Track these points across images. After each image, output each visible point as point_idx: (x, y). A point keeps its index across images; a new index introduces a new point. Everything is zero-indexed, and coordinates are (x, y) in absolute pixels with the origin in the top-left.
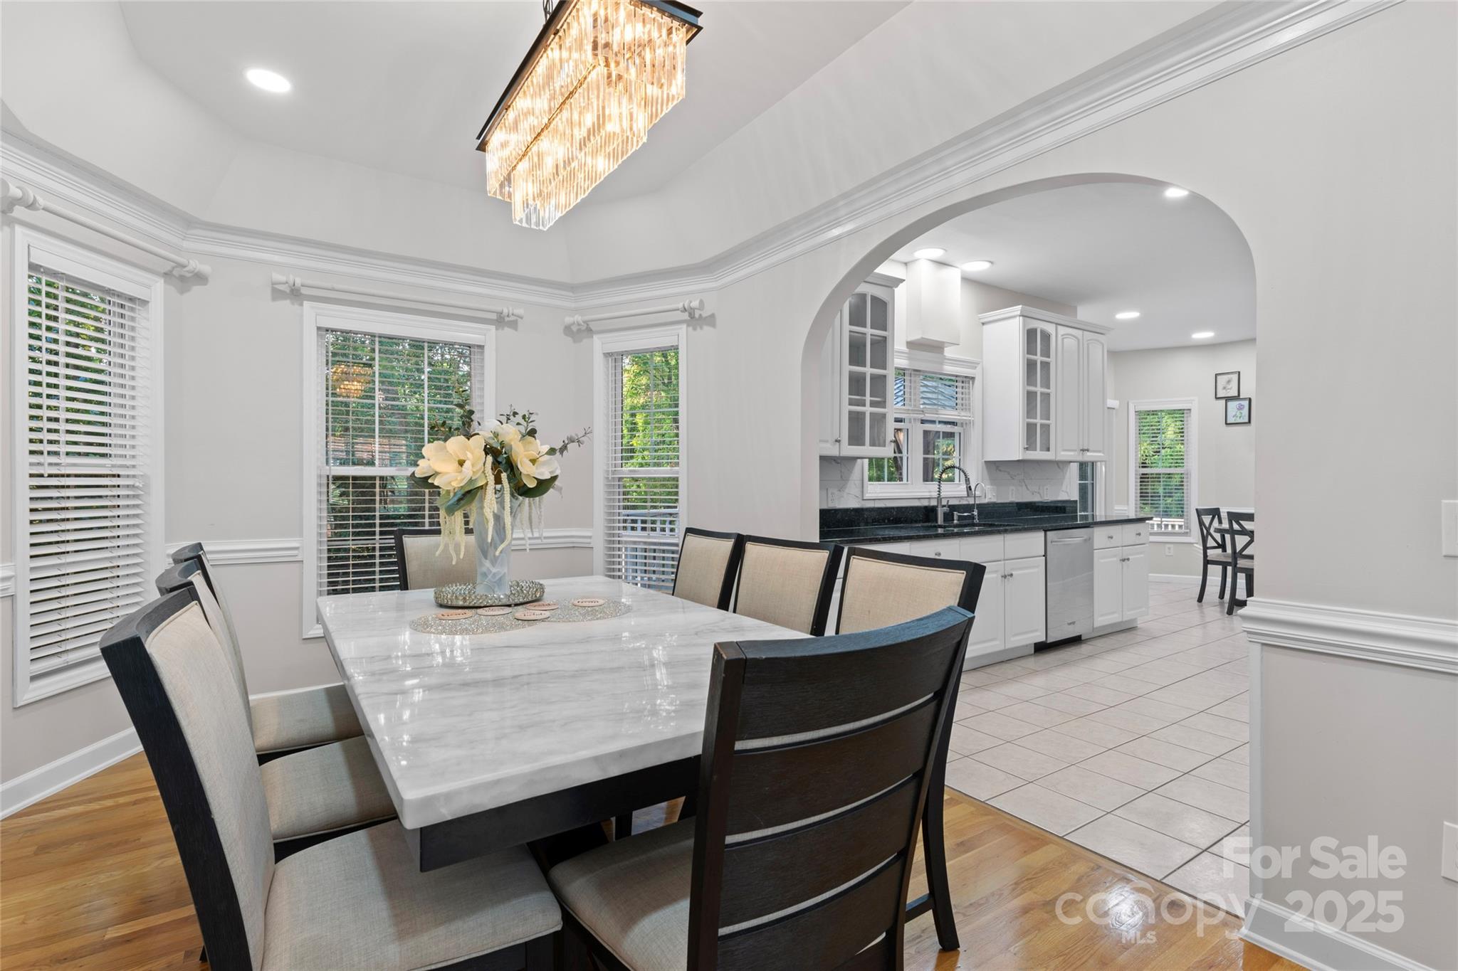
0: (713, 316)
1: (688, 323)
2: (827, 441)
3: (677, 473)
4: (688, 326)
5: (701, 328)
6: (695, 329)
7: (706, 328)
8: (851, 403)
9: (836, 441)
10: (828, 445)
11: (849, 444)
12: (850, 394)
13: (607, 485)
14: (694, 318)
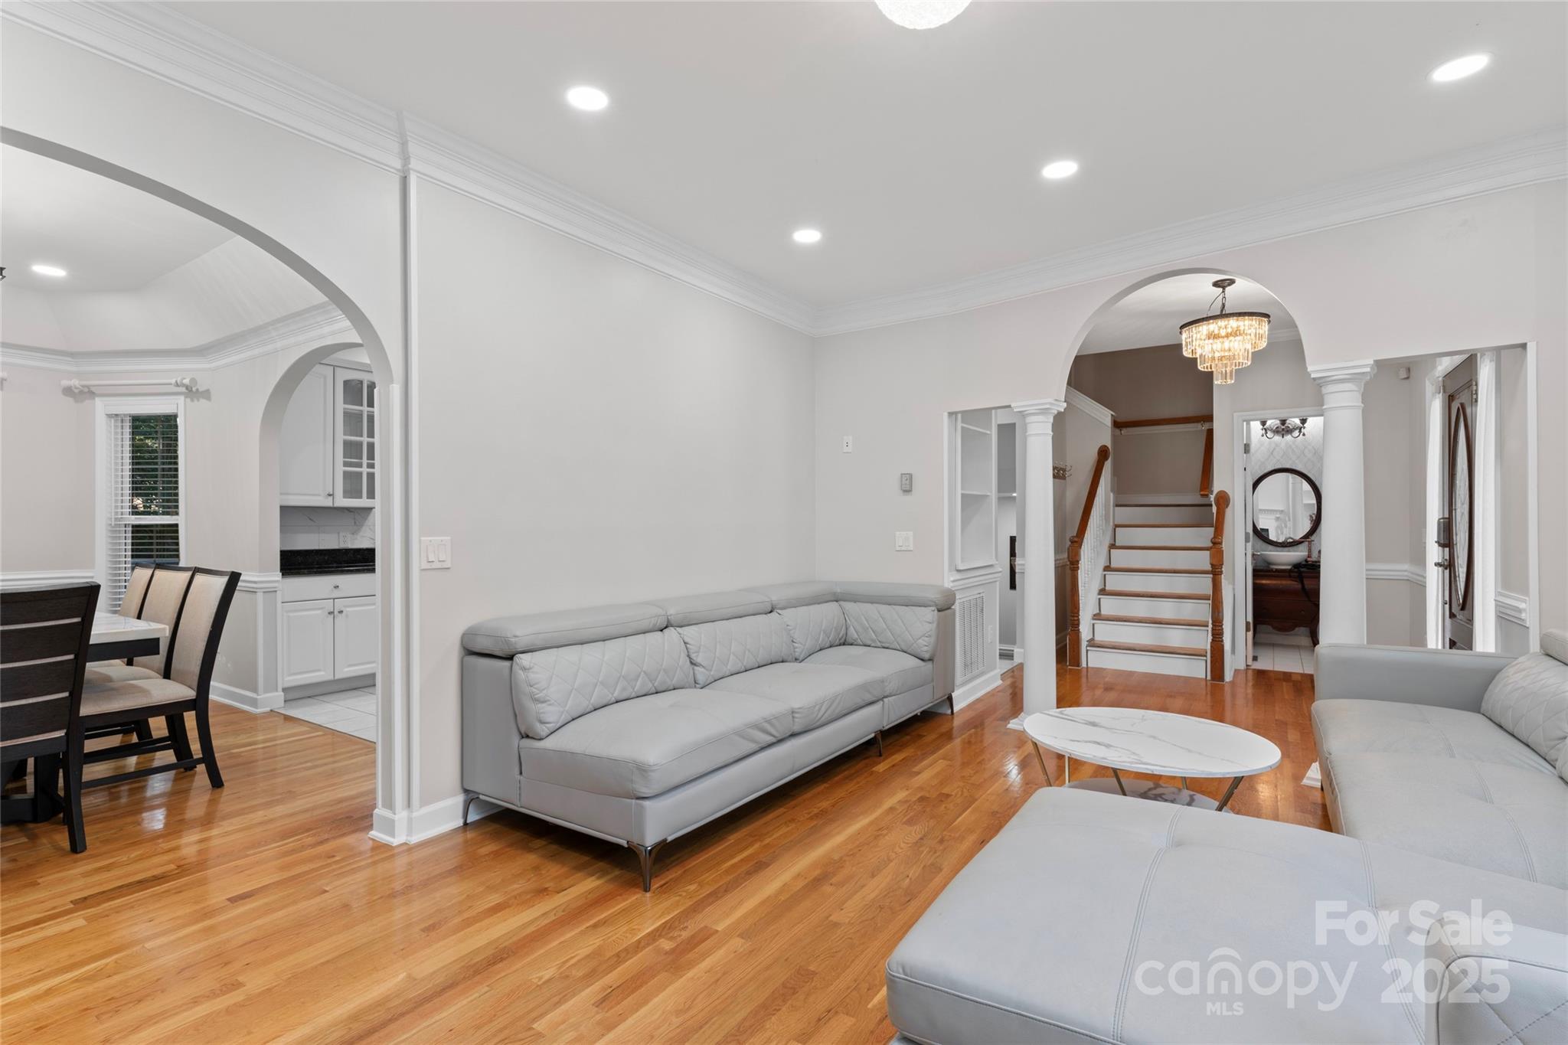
0: (208, 391)
1: (186, 396)
2: (319, 495)
3: (177, 520)
4: (186, 397)
5: (198, 400)
6: (192, 400)
7: (203, 401)
8: (346, 464)
9: (330, 495)
10: (320, 498)
11: (344, 497)
12: (344, 457)
13: (111, 531)
14: (191, 392)
